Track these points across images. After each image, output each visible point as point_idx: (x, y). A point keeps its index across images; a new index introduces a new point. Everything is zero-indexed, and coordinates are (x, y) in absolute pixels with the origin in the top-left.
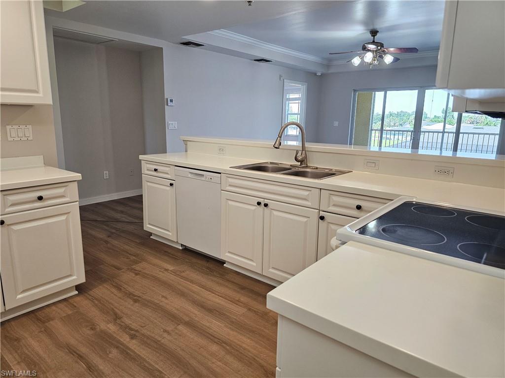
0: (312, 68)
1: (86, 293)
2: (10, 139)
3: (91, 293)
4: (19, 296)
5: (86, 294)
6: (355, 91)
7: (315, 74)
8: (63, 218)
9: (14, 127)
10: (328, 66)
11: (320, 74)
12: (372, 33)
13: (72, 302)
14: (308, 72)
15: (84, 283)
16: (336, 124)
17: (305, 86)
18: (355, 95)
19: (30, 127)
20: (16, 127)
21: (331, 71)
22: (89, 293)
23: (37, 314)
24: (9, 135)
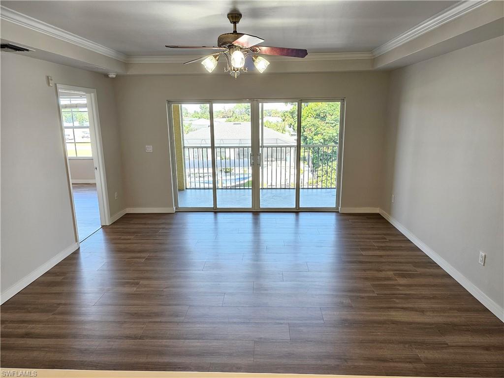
0: (103, 66)
6: (169, 102)
7: (106, 76)
10: (126, 65)
11: (114, 76)
12: (232, 17)
14: (95, 72)
16: (149, 148)
17: (92, 94)
18: (169, 108)
21: (132, 72)
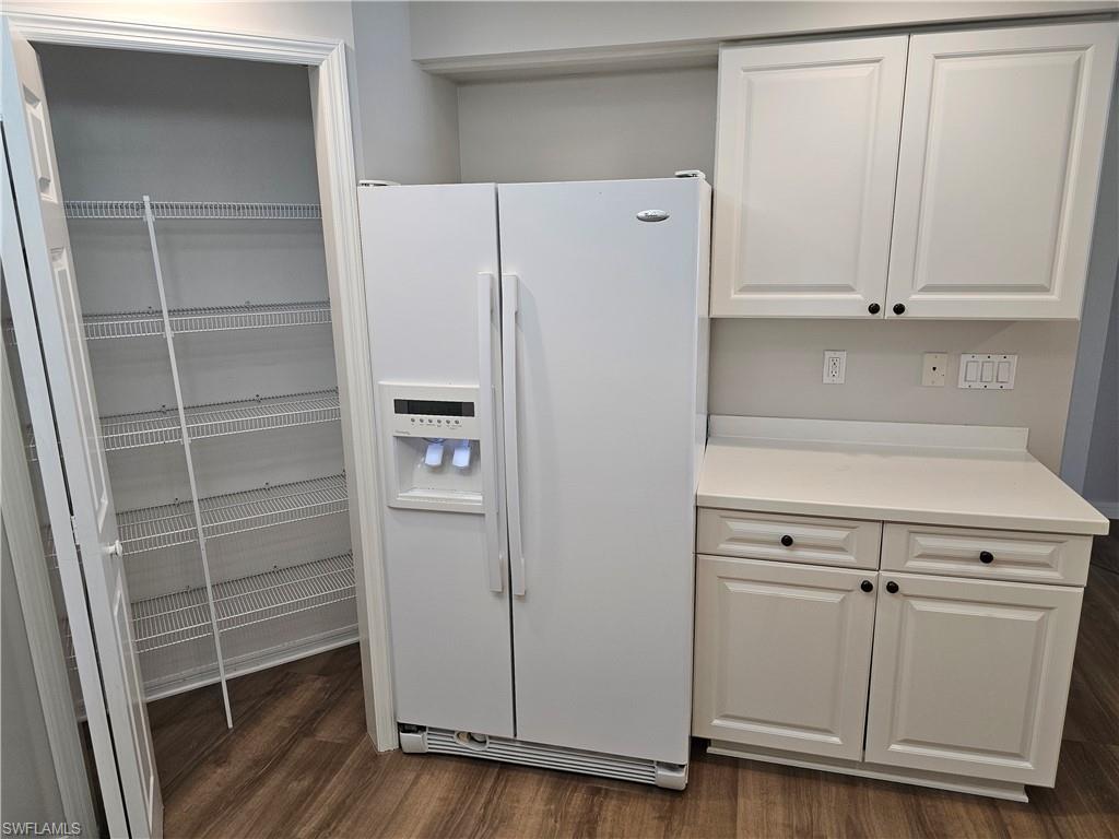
1: (1050, 814)
2: (963, 385)
3: (1062, 821)
4: (895, 747)
5: (1047, 818)
8: (1034, 616)
9: (977, 357)
13: (1007, 821)
15: (1051, 789)
19: (1014, 359)
20: (981, 358)
22: (1055, 818)
23: (922, 802)
24: (962, 374)
